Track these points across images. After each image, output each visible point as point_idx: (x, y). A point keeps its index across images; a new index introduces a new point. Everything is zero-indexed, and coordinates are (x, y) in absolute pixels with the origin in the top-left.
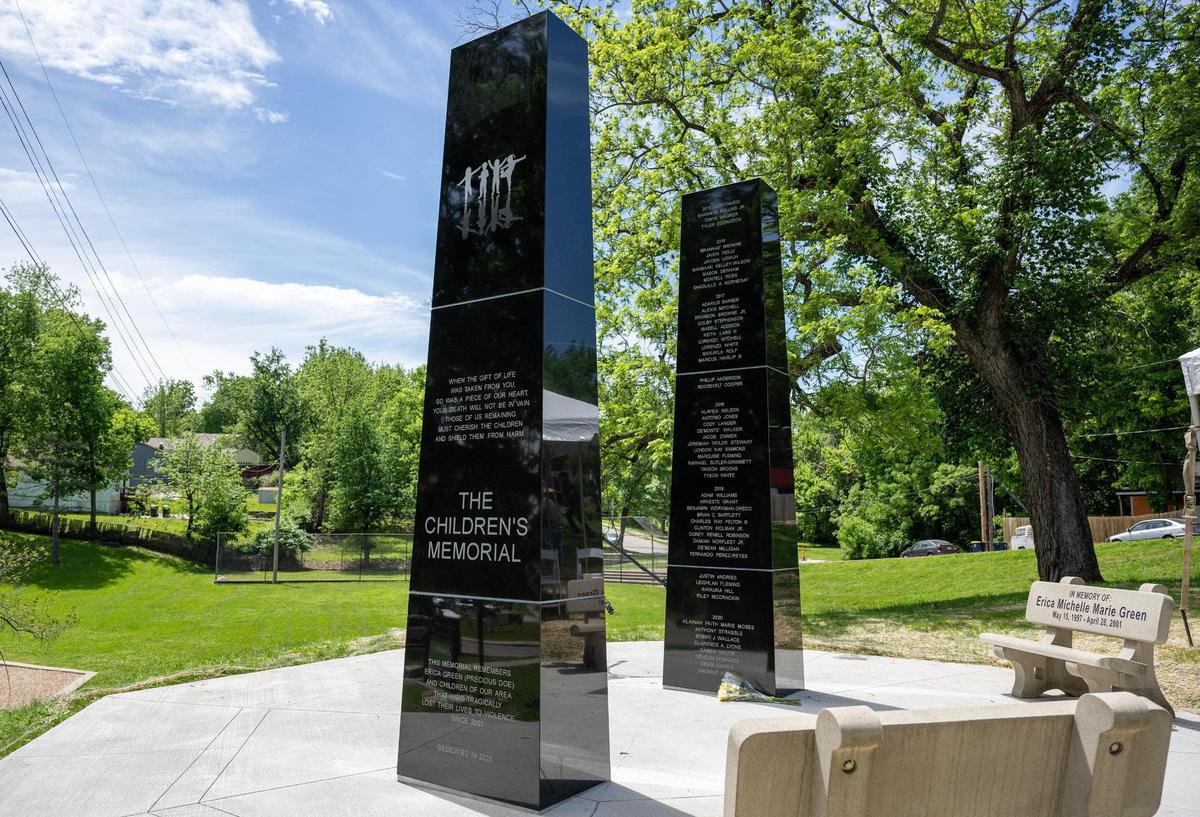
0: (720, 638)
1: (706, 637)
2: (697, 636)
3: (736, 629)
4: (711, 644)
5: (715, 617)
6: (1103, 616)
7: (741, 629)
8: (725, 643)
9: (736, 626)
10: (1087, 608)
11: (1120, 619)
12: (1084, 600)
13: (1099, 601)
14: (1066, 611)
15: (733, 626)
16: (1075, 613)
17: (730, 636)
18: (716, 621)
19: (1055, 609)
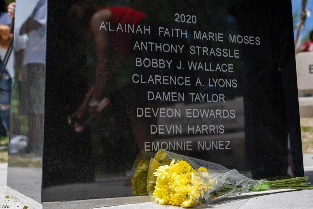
0: (192, 65)
1: (161, 63)
2: (138, 62)
3: (226, 44)
4: (174, 81)
5: (179, 17)
7: (235, 46)
8: (205, 76)
9: (226, 38)
15: (220, 37)
17: (215, 60)
18: (183, 26)
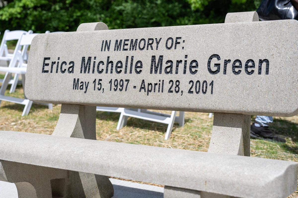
6: (173, 77)
10: (139, 66)
11: (210, 78)
12: (130, 53)
13: (162, 51)
14: (97, 76)
16: (115, 76)
19: (77, 74)
